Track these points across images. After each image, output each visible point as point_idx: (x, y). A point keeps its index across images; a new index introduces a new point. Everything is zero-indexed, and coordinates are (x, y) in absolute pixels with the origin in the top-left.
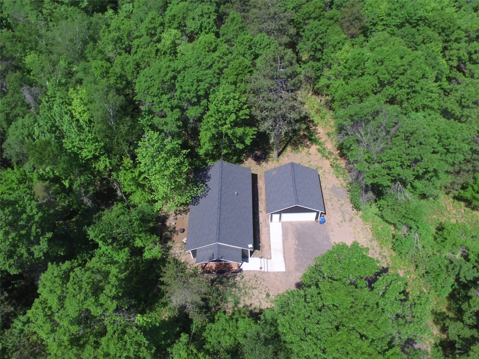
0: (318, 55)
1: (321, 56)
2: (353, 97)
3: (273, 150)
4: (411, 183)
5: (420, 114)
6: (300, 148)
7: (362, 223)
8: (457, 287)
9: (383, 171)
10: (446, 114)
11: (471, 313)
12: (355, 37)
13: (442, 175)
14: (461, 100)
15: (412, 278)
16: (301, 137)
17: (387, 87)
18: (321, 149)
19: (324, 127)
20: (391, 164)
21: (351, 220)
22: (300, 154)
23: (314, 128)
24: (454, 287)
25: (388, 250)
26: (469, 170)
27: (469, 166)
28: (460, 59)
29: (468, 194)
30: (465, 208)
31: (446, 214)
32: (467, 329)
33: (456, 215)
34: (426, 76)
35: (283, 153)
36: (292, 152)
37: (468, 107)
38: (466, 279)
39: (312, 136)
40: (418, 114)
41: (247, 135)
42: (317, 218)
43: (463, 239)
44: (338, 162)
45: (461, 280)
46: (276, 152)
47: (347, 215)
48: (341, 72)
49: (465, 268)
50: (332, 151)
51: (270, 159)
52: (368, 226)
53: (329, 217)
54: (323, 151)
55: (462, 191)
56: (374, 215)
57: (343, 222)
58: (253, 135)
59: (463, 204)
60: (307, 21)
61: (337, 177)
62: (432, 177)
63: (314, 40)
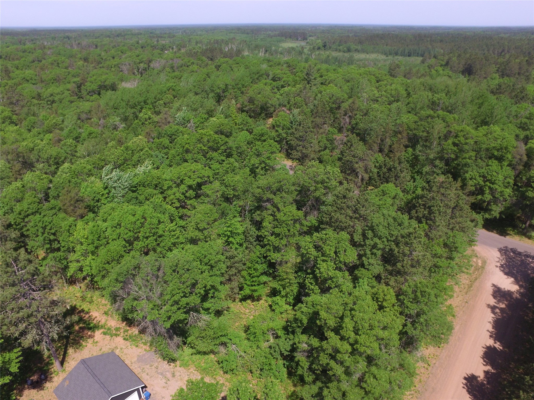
0: (56, 245)
1: (59, 245)
2: (110, 264)
3: (52, 364)
4: (202, 307)
5: (175, 251)
6: (83, 343)
7: (184, 371)
8: (288, 363)
9: (173, 308)
10: (194, 241)
11: (307, 372)
12: (84, 217)
13: (220, 287)
14: (197, 227)
15: (254, 384)
16: (79, 332)
17: (136, 242)
18: (105, 331)
19: (98, 309)
20: (176, 298)
21: (174, 376)
22: (86, 348)
23: (87, 316)
24: (286, 366)
25: (221, 377)
26: (236, 273)
27: (234, 271)
28: (179, 200)
29: (247, 291)
30: (253, 303)
31: (243, 316)
32: (313, 386)
33: (250, 312)
34: (162, 221)
35: (66, 359)
36: (75, 352)
37: (205, 229)
38: (287, 351)
39: (89, 324)
40: (174, 252)
41: (10, 361)
42: (140, 396)
43: (265, 324)
44: (130, 332)
45: (285, 355)
46: (57, 361)
47: (167, 373)
48: (86, 250)
49: (281, 344)
50: (118, 326)
51: (53, 375)
52: (192, 370)
53: (152, 388)
54: (109, 332)
55: (242, 292)
56: (190, 356)
57: (168, 382)
58: (17, 358)
59: (249, 301)
60: (26, 220)
61: (137, 346)
62: (214, 293)
63: (43, 233)
